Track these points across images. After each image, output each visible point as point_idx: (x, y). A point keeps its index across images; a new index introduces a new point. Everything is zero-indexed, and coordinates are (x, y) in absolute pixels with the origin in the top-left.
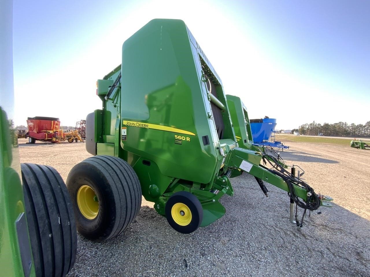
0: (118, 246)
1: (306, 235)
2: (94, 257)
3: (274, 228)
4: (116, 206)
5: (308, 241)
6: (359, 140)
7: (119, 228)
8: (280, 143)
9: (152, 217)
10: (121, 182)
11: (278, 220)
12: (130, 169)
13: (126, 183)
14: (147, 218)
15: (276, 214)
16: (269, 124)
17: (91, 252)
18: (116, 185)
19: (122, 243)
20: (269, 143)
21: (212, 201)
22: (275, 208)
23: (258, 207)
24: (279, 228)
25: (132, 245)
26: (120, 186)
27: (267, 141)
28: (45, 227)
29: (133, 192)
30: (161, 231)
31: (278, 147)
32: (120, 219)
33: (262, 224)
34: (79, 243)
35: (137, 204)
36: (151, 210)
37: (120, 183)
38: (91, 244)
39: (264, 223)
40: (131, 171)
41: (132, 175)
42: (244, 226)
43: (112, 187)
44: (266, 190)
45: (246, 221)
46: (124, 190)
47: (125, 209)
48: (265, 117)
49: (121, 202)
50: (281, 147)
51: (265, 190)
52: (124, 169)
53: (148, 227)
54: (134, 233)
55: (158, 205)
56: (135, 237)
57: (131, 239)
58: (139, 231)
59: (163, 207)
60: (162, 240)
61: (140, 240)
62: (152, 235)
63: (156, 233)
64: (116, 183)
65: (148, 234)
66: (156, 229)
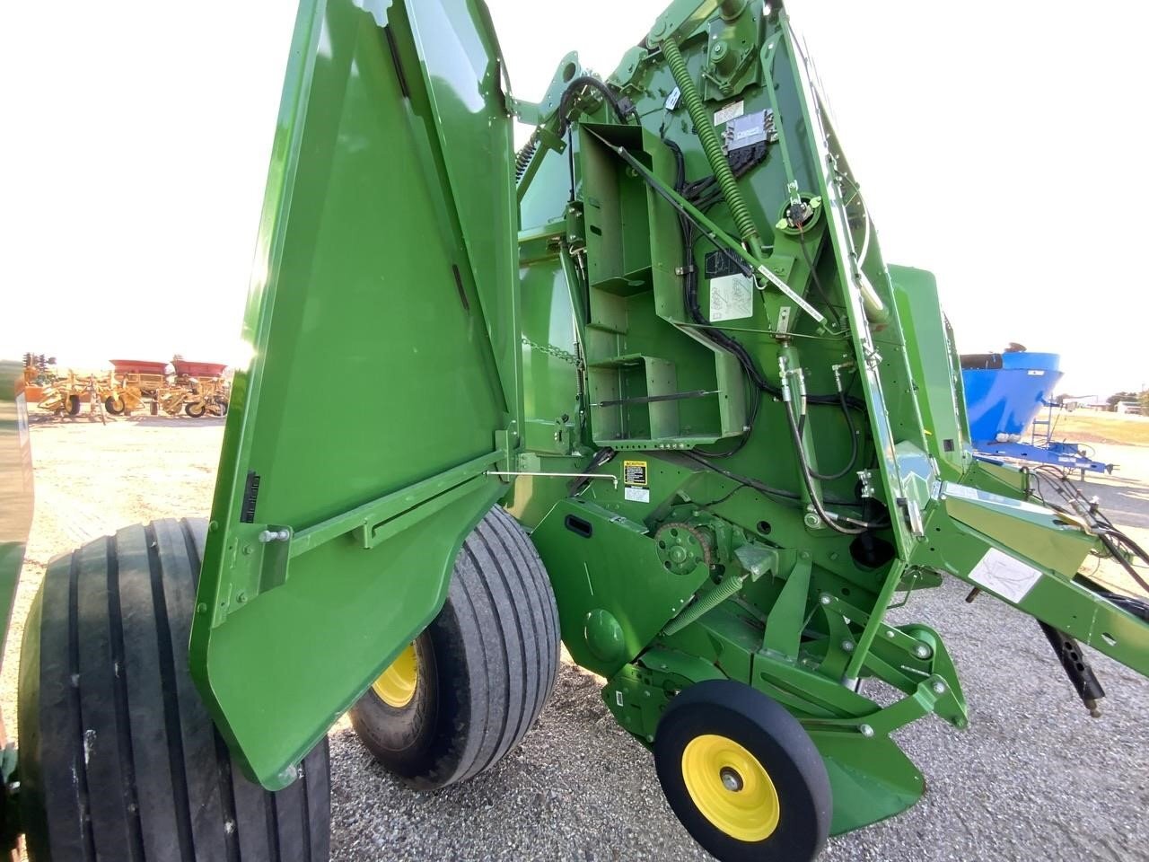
0: (476, 819)
2: (395, 851)
3: (1113, 853)
4: (472, 686)
7: (478, 759)
8: (1072, 448)
9: (591, 711)
10: (490, 596)
11: (1126, 813)
12: (523, 545)
13: (508, 602)
14: (574, 712)
15: (1111, 780)
16: (1031, 373)
17: (387, 824)
18: (473, 609)
19: (487, 807)
20: (1024, 446)
21: (857, 730)
22: (1105, 751)
23: (1025, 737)
24: (1136, 852)
25: (521, 828)
26: (488, 611)
27: (1014, 437)
28: (212, 798)
29: (529, 637)
30: (626, 786)
31: (1065, 465)
32: (485, 733)
33: (1055, 823)
34: (356, 777)
35: (543, 678)
36: (587, 682)
37: (486, 600)
38: (392, 788)
39: (1062, 818)
40: (526, 552)
41: (530, 570)
42: (973, 825)
43: (459, 615)
44: (1093, 688)
45: (979, 798)
46: (500, 628)
47: (502, 701)
48: (1009, 347)
49: (490, 674)
50: (1078, 465)
51: (1087, 689)
52: (504, 544)
53: (578, 756)
54: (529, 772)
55: (617, 692)
56: (532, 790)
57: (519, 800)
58: (547, 767)
59: (639, 708)
60: (630, 831)
61: (548, 808)
62: (593, 796)
63: (607, 791)
64: (473, 599)
65: (579, 787)
66: (608, 769)
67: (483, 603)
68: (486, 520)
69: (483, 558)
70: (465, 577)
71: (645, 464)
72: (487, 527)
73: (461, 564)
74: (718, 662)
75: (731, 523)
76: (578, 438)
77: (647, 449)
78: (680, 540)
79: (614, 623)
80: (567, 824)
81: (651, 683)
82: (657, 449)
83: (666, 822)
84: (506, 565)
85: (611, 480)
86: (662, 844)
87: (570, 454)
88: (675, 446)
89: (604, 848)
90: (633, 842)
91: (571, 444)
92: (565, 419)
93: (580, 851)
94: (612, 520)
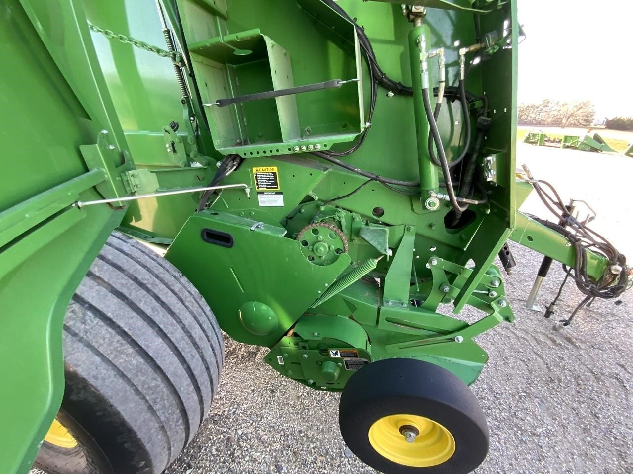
1: (574, 340)
5: (582, 352)
6: (537, 130)
9: (249, 352)
10: (134, 343)
13: (160, 340)
14: (237, 358)
18: (114, 367)
21: (452, 340)
37: (130, 350)
44: (511, 262)
49: (159, 413)
51: (508, 263)
52: (136, 280)
53: (250, 391)
54: (215, 423)
55: (278, 357)
56: (222, 437)
57: (214, 451)
58: (229, 411)
59: (299, 364)
60: (300, 432)
61: (239, 445)
62: (269, 418)
63: (277, 409)
64: (111, 357)
65: (257, 415)
66: (273, 391)
67: (127, 355)
68: (102, 258)
69: (111, 306)
70: (90, 338)
71: (275, 169)
72: (107, 266)
73: (78, 324)
74: (351, 315)
75: (351, 212)
76: (194, 148)
77: (281, 153)
78: (321, 237)
79: (264, 307)
80: (256, 451)
81: (307, 347)
82: (292, 152)
83: (321, 412)
84: (146, 303)
85: (243, 190)
86: (323, 430)
87: (189, 166)
88: (311, 148)
89: (287, 454)
90: (305, 439)
91: (188, 155)
92: (175, 127)
93: (272, 468)
94: (253, 228)
